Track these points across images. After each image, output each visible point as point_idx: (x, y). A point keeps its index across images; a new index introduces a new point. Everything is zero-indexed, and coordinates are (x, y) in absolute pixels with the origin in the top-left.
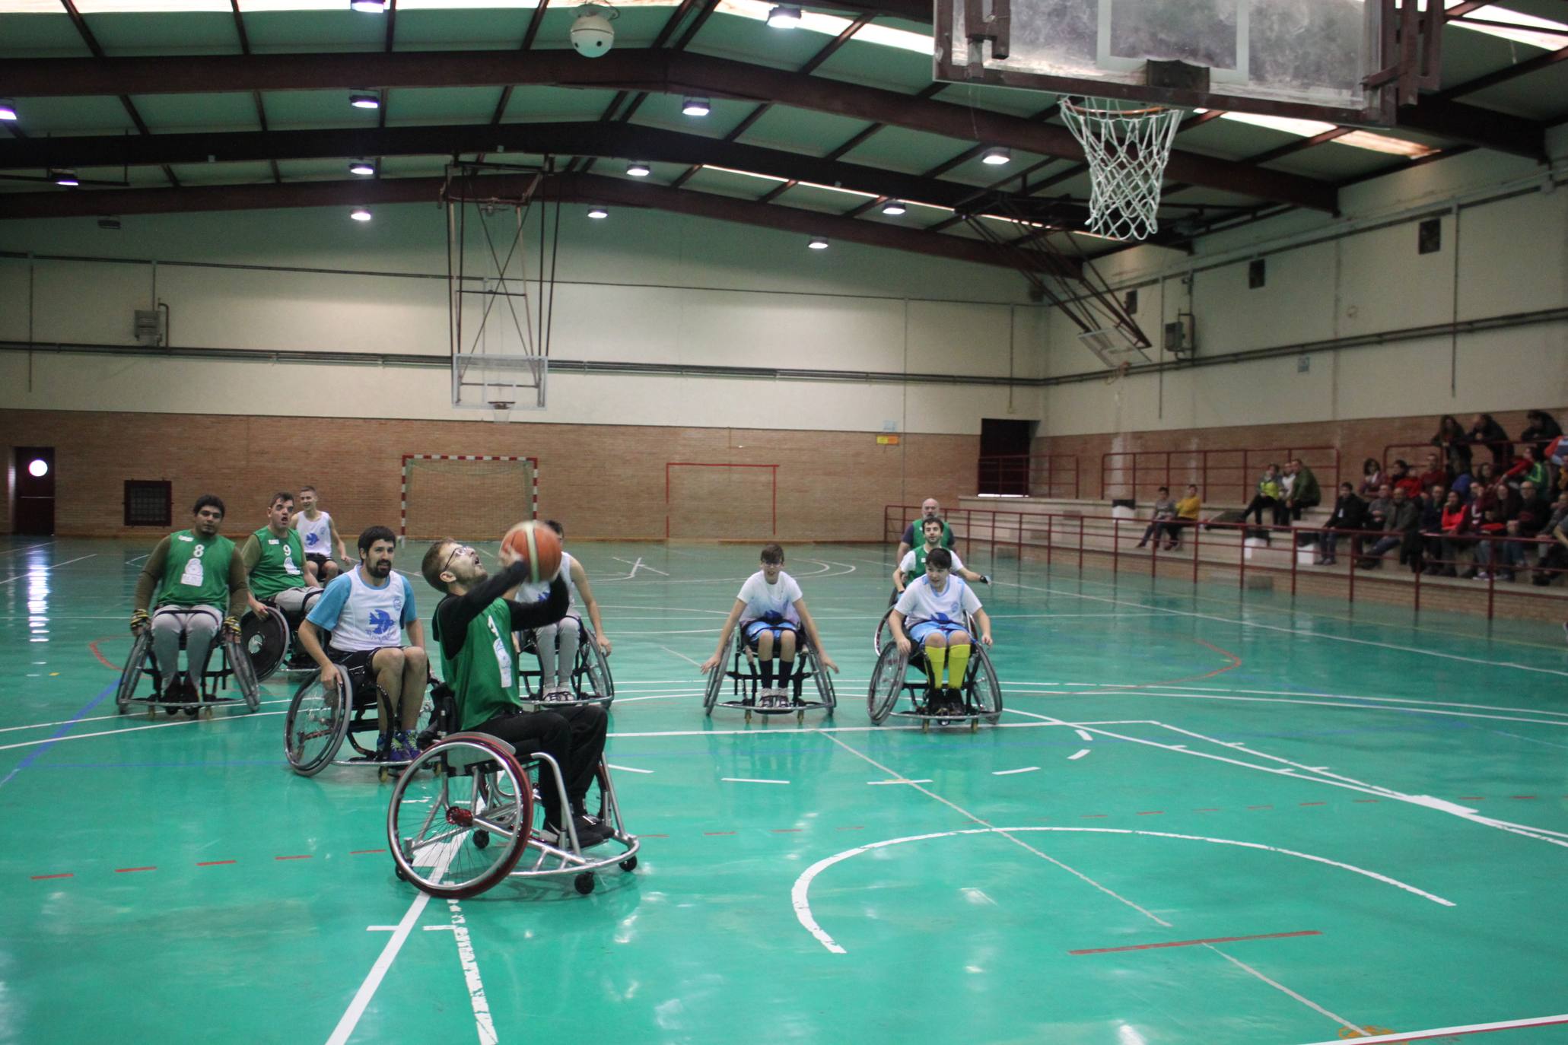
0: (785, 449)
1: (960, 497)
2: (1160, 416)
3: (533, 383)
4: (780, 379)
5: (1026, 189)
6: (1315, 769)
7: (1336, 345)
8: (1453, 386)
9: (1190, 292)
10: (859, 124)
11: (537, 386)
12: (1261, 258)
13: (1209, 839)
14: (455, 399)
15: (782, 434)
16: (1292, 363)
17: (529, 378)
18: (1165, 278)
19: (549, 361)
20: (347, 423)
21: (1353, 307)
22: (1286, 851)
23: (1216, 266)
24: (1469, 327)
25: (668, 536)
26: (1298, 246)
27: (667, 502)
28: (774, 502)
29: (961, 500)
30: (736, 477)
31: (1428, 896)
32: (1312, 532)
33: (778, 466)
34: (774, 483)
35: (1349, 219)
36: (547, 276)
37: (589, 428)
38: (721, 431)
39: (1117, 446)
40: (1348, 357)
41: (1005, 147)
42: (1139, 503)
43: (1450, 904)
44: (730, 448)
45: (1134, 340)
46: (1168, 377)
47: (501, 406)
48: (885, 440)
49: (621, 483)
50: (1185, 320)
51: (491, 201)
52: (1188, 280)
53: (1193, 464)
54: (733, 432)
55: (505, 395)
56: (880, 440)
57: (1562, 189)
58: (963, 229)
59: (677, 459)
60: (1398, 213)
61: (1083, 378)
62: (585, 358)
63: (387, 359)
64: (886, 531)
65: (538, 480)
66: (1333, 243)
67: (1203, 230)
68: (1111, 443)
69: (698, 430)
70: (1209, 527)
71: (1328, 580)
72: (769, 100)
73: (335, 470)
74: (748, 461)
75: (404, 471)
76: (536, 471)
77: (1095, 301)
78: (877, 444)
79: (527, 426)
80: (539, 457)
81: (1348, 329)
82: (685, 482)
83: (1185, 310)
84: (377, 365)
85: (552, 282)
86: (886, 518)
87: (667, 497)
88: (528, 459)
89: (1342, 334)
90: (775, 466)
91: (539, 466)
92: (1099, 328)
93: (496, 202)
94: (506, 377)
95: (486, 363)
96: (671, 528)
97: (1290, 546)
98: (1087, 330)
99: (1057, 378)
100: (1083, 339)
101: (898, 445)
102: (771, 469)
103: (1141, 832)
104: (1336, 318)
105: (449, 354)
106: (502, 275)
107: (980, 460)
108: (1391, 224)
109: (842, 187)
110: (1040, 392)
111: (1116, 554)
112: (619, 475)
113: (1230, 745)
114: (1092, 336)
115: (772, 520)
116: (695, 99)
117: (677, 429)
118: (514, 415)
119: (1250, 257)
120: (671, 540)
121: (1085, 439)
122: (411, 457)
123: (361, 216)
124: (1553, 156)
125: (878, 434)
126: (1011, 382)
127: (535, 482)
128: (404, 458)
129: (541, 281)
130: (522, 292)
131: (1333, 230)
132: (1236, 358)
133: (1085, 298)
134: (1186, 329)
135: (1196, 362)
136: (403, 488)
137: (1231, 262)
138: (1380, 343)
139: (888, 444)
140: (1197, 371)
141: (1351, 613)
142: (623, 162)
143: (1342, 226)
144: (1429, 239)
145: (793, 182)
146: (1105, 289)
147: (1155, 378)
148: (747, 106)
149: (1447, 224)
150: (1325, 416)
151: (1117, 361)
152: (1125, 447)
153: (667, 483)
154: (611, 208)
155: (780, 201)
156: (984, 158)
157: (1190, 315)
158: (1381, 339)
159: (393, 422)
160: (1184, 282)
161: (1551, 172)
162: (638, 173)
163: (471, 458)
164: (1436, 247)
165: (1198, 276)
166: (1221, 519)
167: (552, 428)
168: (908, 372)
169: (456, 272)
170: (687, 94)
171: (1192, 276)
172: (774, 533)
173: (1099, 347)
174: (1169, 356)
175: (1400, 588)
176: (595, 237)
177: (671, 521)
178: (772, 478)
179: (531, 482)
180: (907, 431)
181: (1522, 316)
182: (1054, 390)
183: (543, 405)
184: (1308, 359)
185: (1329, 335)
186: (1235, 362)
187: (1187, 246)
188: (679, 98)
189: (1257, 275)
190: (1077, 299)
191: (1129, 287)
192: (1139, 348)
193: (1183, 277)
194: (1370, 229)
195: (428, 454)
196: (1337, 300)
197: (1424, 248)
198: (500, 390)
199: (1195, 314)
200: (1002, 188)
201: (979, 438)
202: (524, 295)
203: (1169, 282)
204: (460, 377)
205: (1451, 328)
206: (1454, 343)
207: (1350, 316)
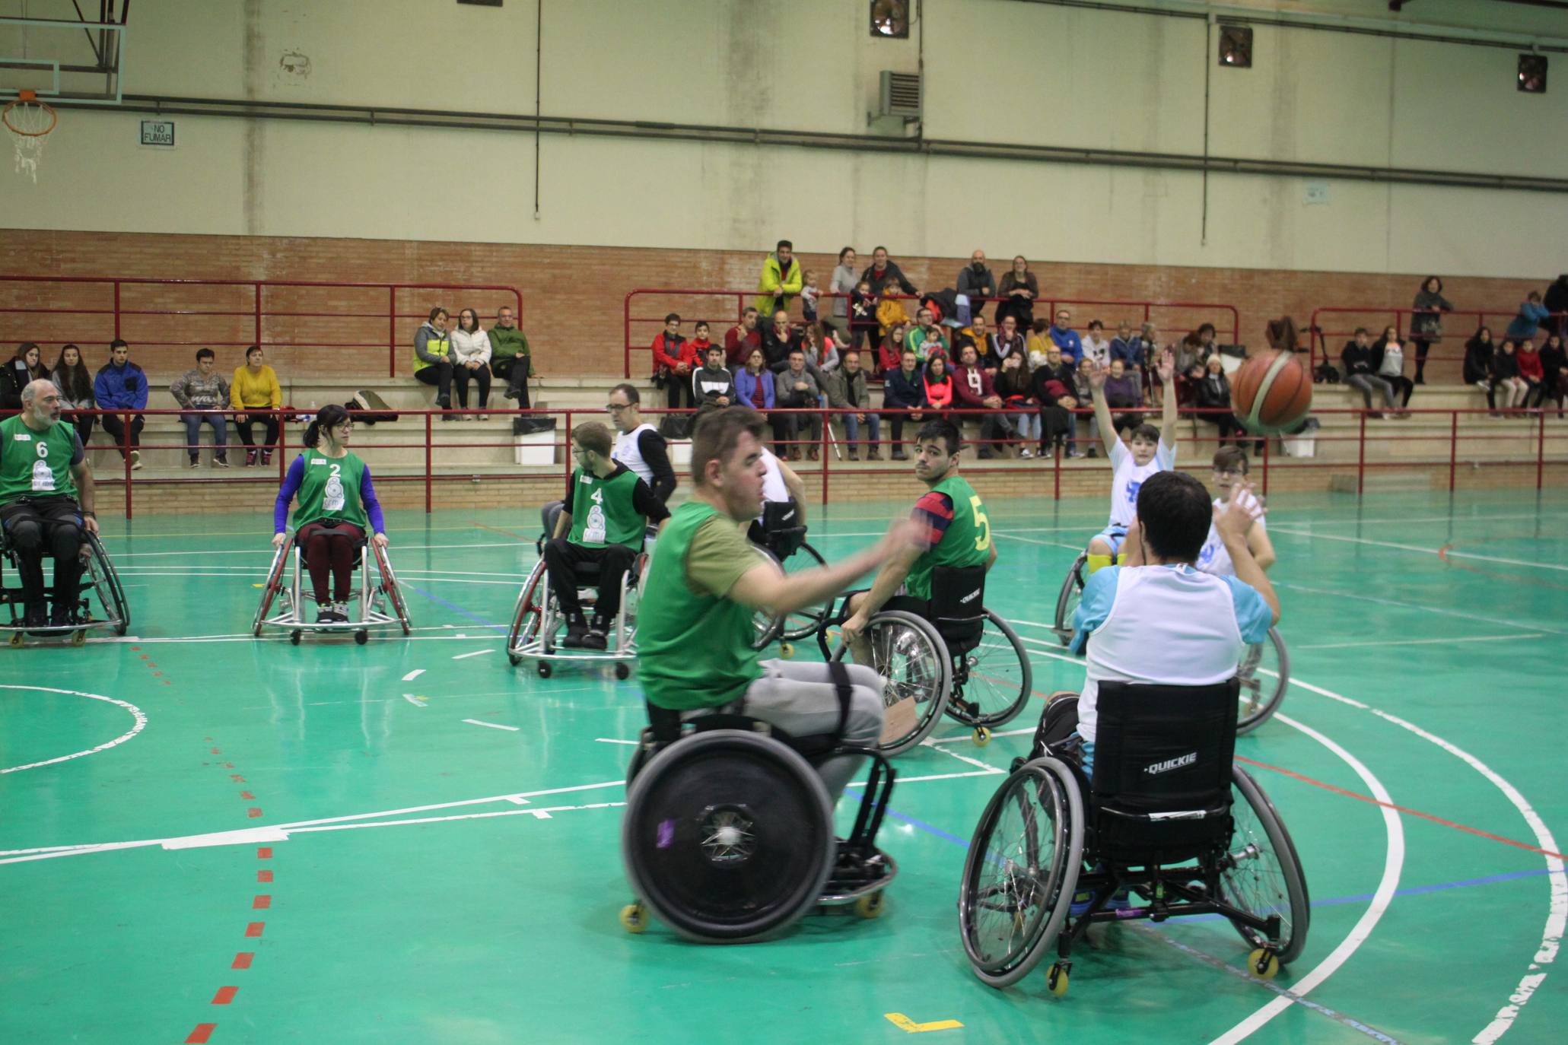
7: (253, 111)
8: (537, 203)
16: (124, 124)
21: (294, 55)
24: (566, 127)
81: (285, 89)
138: (369, 123)
158: (373, 117)
184: (170, 123)
196: (251, 38)
205: (533, 124)
206: (537, 145)
207: (291, 68)
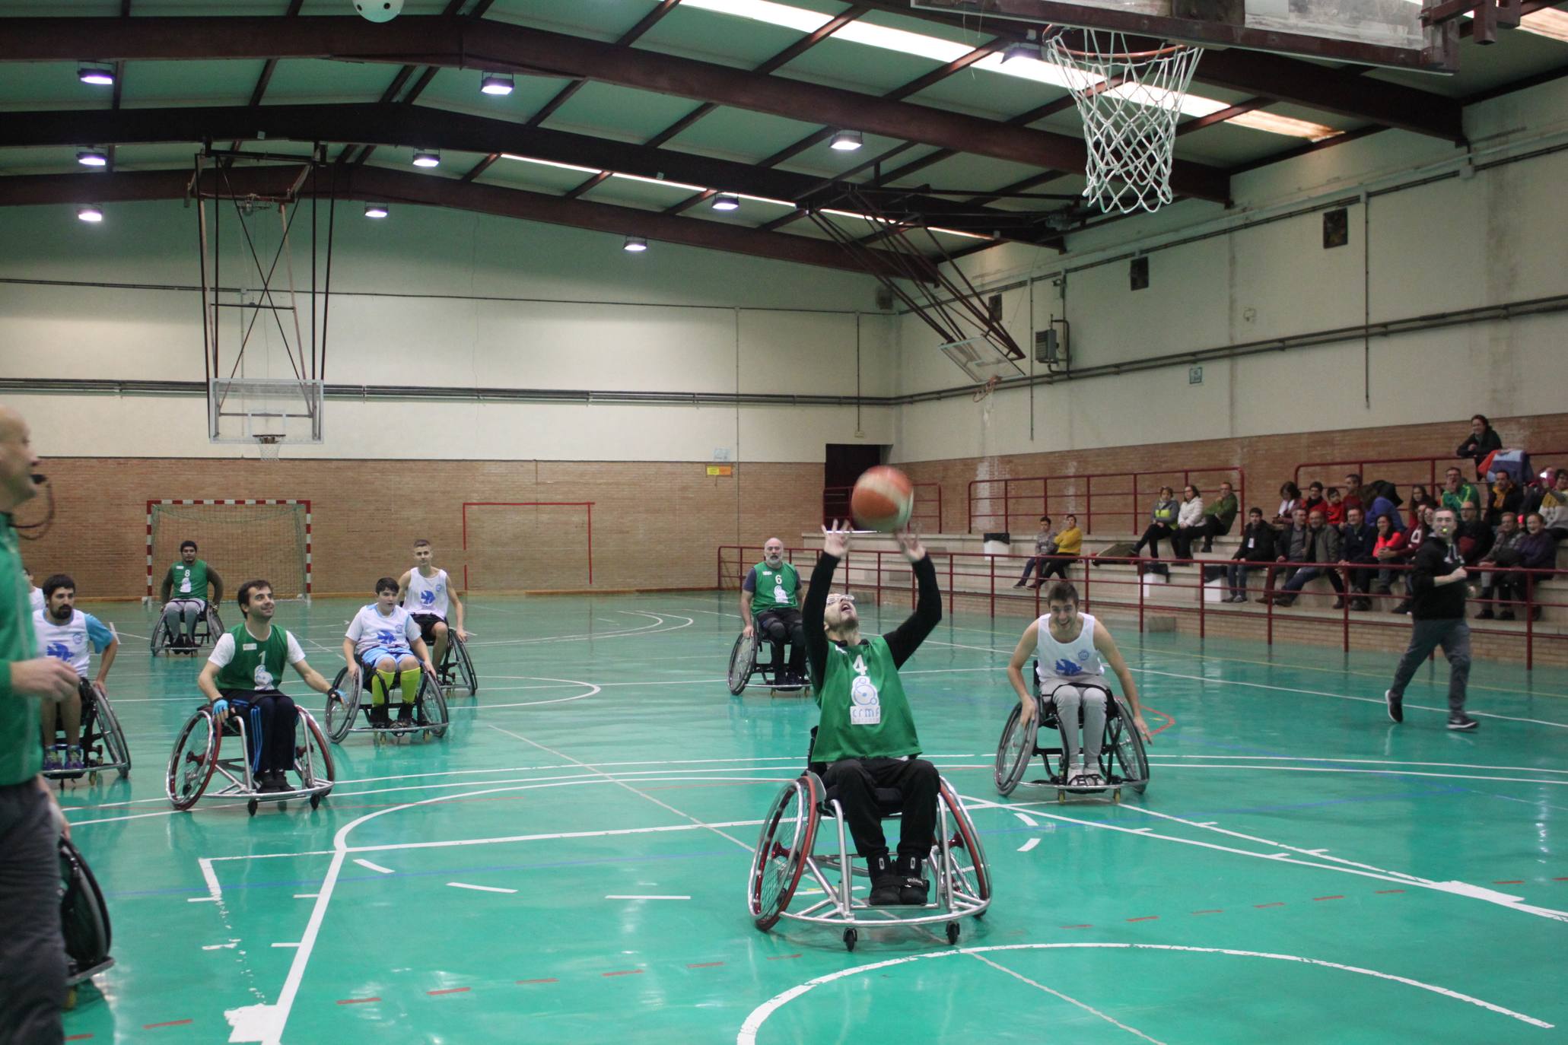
0: (600, 484)
1: (803, 535)
2: (1032, 438)
3: (307, 413)
4: (593, 403)
5: (879, 179)
6: (1312, 853)
7: (1233, 352)
8: (1367, 397)
9: (1063, 296)
10: (688, 104)
11: (311, 415)
12: (1144, 255)
13: (1226, 951)
14: (213, 433)
15: (596, 466)
16: (1183, 373)
17: (301, 406)
18: (1033, 280)
19: (325, 386)
20: (78, 464)
21: (1250, 310)
22: (1323, 963)
23: (1092, 265)
24: (1383, 330)
25: (466, 588)
26: (1185, 241)
27: (465, 548)
28: (590, 547)
29: (804, 537)
30: (544, 518)
31: (1517, 1015)
32: (1219, 565)
33: (593, 503)
34: (590, 524)
35: (1244, 210)
36: (321, 286)
37: (370, 464)
38: (525, 464)
39: (983, 472)
40: (1246, 366)
41: (857, 130)
42: (1012, 537)
43: (1548, 1026)
44: (537, 484)
45: (1005, 351)
46: (1042, 393)
47: (268, 439)
48: (717, 471)
49: (410, 527)
50: (1059, 328)
51: (250, 198)
52: (1062, 285)
53: (1071, 491)
54: (540, 465)
55: (274, 427)
56: (710, 471)
57: (1483, 174)
58: (805, 226)
59: (475, 497)
60: (1298, 203)
61: (940, 395)
62: (365, 382)
63: (125, 387)
64: (720, 576)
65: (312, 527)
66: (1225, 237)
67: (1078, 224)
68: (975, 470)
69: (498, 463)
70: (1097, 563)
71: (1240, 619)
72: (584, 76)
73: (63, 520)
74: (559, 498)
75: (149, 520)
76: (309, 516)
77: (958, 305)
78: (707, 476)
79: (297, 462)
80: (311, 499)
81: (1246, 335)
82: (485, 525)
83: (1058, 316)
84: (113, 394)
85: (327, 293)
86: (720, 561)
87: (465, 542)
88: (299, 502)
89: (1239, 341)
90: (589, 504)
91: (312, 510)
92: (964, 338)
93: (256, 199)
94: (273, 405)
95: (249, 390)
96: (469, 579)
97: (1198, 581)
98: (951, 340)
99: (911, 396)
100: (945, 351)
101: (731, 476)
102: (585, 507)
103: (1141, 946)
104: (1231, 319)
105: (204, 380)
106: (266, 285)
107: (826, 492)
108: (1290, 215)
109: (666, 178)
110: (893, 411)
111: (992, 596)
112: (408, 519)
113: (1202, 825)
114: (956, 347)
115: (588, 566)
116: (496, 75)
117: (474, 463)
118: (285, 450)
119: (1133, 254)
120: (469, 592)
121: (946, 465)
122: (159, 502)
123: (91, 217)
124: (1473, 136)
125: (707, 464)
126: (858, 401)
127: (308, 528)
128: (149, 504)
129: (314, 293)
130: (290, 305)
131: (1224, 224)
132: (1119, 369)
133: (946, 302)
134: (1059, 339)
135: (1072, 375)
136: (149, 540)
137: (1109, 261)
138: (1282, 349)
139: (718, 476)
140: (1073, 384)
141: (1270, 657)
142: (406, 151)
143: (1238, 219)
144: (1335, 231)
145: (607, 173)
146: (969, 292)
147: (1024, 395)
148: (557, 83)
149: (1355, 216)
150: (1223, 433)
151: (987, 375)
152: (992, 473)
153: (464, 526)
154: (392, 206)
155: (592, 196)
156: (832, 143)
157: (1064, 321)
158: (1283, 345)
159: (135, 461)
160: (1055, 284)
161: (1470, 155)
162: (425, 163)
163: (230, 502)
164: (1344, 240)
165: (1070, 277)
166: (1110, 552)
167: (329, 465)
168: (741, 392)
169: (210, 283)
170: (487, 69)
171: (1065, 277)
172: (591, 582)
173: (963, 359)
174: (1041, 369)
175: (1324, 627)
176: (375, 241)
177: (469, 571)
178: (586, 518)
179: (304, 529)
180: (740, 460)
181: (1443, 316)
182: (906, 409)
183: (319, 438)
184: (1201, 368)
185: (1225, 342)
186: (1117, 373)
187: (1058, 243)
188: (478, 74)
189: (1140, 275)
190: (938, 304)
191: (993, 290)
192: (1011, 360)
193: (1054, 279)
194: (1268, 221)
195: (178, 498)
196: (1232, 302)
197: (1328, 243)
198: (267, 421)
199: (1067, 319)
200: (850, 180)
201: (824, 466)
202: (292, 308)
203: (1036, 283)
204: (218, 406)
205: (1363, 332)
206: (1367, 349)
207: (1248, 319)
